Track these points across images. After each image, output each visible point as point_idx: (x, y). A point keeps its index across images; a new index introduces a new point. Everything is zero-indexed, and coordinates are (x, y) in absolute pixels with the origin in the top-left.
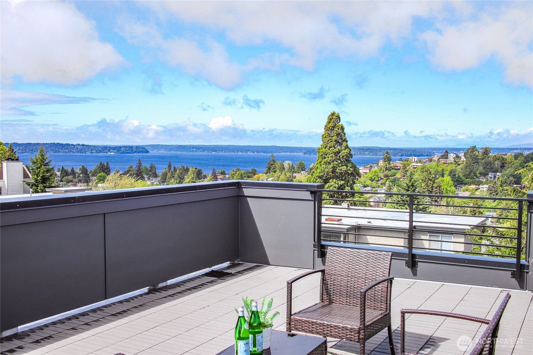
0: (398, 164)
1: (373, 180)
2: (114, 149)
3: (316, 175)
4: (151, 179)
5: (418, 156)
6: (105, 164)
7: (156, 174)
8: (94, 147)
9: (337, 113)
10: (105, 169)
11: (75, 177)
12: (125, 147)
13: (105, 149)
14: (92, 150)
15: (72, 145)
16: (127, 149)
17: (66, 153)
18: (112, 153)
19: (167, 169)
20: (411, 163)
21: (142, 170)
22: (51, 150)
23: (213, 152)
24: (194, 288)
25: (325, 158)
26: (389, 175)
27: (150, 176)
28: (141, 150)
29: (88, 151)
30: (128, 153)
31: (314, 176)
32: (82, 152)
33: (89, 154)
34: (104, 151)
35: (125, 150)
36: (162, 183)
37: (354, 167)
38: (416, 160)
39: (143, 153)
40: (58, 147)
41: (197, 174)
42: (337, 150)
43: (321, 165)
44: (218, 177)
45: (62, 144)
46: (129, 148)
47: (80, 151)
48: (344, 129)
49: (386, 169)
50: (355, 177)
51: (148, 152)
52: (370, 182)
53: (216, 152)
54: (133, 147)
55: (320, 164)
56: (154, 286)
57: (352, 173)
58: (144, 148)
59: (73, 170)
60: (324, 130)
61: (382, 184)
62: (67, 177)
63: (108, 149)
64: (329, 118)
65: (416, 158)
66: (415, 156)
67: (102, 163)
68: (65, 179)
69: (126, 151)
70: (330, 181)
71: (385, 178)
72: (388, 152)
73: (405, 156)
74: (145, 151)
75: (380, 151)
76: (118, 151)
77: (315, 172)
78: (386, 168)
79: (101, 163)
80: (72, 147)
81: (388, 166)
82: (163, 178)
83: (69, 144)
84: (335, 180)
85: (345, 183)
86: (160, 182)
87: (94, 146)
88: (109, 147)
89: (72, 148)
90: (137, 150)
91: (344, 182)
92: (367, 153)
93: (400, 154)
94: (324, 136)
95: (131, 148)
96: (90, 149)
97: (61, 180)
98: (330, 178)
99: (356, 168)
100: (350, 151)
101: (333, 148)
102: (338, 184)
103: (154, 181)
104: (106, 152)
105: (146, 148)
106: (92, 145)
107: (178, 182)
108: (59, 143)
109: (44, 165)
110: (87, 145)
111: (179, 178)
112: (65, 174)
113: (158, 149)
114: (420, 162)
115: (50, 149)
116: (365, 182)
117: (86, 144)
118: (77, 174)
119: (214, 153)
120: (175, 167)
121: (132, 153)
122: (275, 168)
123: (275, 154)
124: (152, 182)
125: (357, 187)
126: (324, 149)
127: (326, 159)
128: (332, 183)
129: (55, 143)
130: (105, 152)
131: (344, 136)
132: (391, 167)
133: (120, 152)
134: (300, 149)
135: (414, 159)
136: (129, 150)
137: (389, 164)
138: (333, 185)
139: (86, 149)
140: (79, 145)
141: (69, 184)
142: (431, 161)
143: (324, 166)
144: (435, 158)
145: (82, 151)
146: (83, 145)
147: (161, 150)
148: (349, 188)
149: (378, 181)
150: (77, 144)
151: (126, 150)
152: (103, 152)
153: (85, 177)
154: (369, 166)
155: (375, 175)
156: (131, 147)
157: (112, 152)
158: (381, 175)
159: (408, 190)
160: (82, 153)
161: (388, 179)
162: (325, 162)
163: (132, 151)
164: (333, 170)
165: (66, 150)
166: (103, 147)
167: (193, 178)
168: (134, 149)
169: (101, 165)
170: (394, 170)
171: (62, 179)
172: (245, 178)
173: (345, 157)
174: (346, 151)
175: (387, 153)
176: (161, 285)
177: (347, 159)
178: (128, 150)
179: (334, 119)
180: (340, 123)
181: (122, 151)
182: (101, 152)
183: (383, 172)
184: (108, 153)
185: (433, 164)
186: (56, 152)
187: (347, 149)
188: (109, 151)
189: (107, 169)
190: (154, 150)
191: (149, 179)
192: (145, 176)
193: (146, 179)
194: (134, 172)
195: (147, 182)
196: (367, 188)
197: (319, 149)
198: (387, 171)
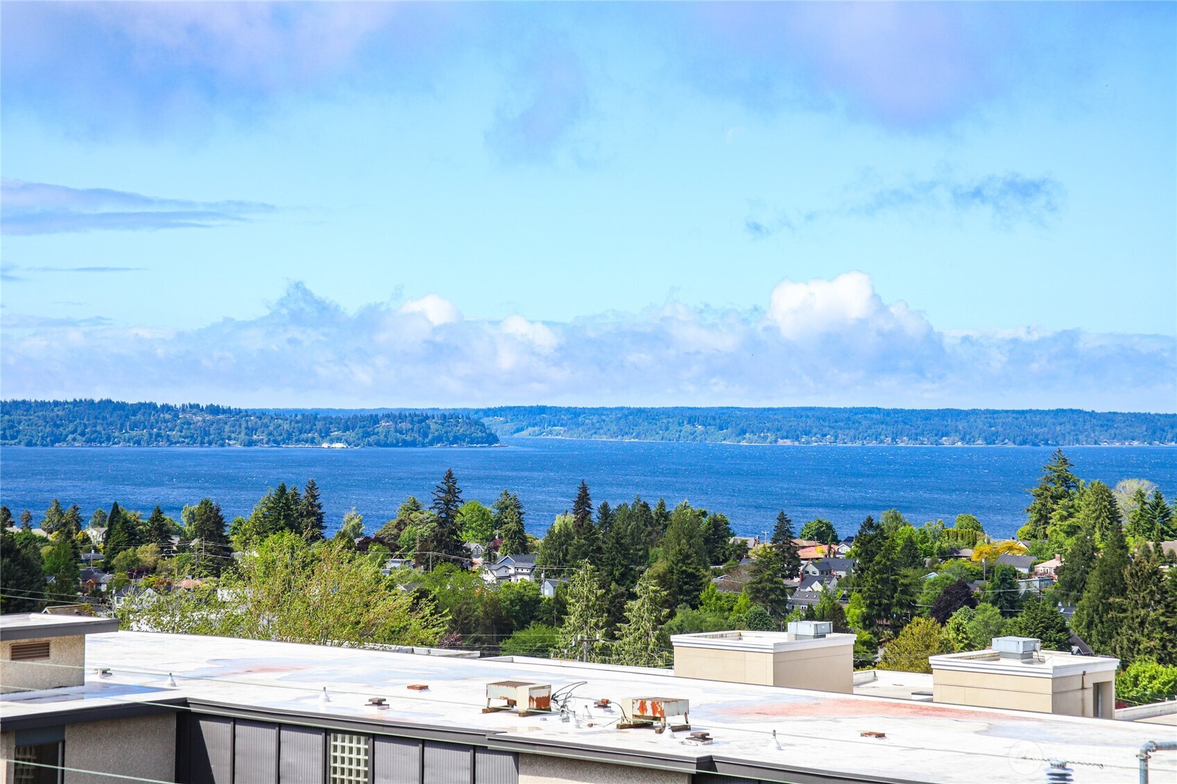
2: (346, 429)
4: (500, 559)
6: (303, 494)
7: (525, 539)
8: (260, 418)
10: (301, 515)
11: (166, 551)
12: (396, 417)
13: (308, 427)
14: (251, 430)
15: (166, 408)
16: (404, 425)
17: (138, 443)
18: (338, 445)
19: (571, 518)
21: (458, 520)
22: (73, 433)
23: (781, 442)
27: (496, 549)
28: (461, 430)
29: (233, 435)
30: (406, 444)
32: (207, 439)
33: (239, 447)
34: (304, 436)
35: (392, 429)
36: (547, 577)
39: (472, 442)
40: (104, 418)
41: (707, 541)
44: (802, 554)
45: (121, 406)
46: (412, 422)
47: (202, 436)
51: (492, 439)
53: (797, 438)
54: (427, 418)
58: (477, 423)
59: (158, 519)
62: (130, 550)
63: (319, 425)
67: (289, 491)
68: (125, 557)
69: (398, 435)
74: (480, 434)
76: (363, 437)
79: (283, 490)
80: (167, 416)
82: (551, 556)
83: (152, 406)
86: (538, 575)
87: (261, 414)
88: (324, 419)
89: (166, 421)
90: (446, 432)
95: (420, 422)
96: (244, 425)
97: (107, 562)
103: (512, 571)
104: (312, 441)
105: (486, 421)
106: (250, 408)
107: (617, 573)
108: (109, 402)
110: (228, 411)
111: (625, 556)
112: (123, 536)
113: (536, 428)
115: (71, 427)
117: (224, 404)
118: (176, 540)
119: (788, 442)
120: (605, 506)
121: (423, 445)
122: (1071, 515)
123: (1067, 447)
124: (502, 573)
129: (92, 402)
130: (307, 442)
133: (372, 439)
136: (412, 429)
139: (227, 428)
140: (194, 410)
141: (141, 582)
145: (207, 433)
146: (214, 410)
147: (551, 432)
150: (187, 403)
151: (396, 431)
152: (298, 441)
153: (210, 551)
156: (420, 419)
157: (339, 440)
160: (210, 443)
163: (425, 435)
165: (139, 432)
166: (299, 417)
167: (688, 557)
168: (433, 426)
169: (281, 497)
171: (110, 557)
172: (928, 560)
178: (407, 431)
181: (382, 437)
182: (289, 438)
184: (319, 443)
186: (94, 440)
188: (325, 434)
189: (310, 514)
190: (519, 430)
191: (490, 558)
192: (473, 545)
193: (479, 561)
194: (425, 530)
195: (485, 577)
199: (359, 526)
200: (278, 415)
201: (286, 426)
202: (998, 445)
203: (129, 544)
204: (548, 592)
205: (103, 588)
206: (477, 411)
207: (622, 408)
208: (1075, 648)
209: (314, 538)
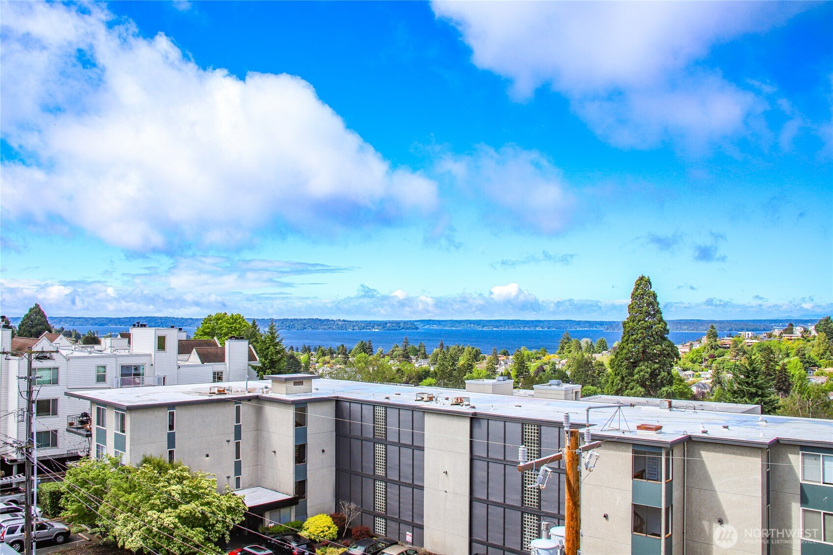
0: (728, 341)
1: (695, 362)
2: (379, 325)
3: (622, 357)
4: (420, 360)
5: (752, 330)
6: (367, 343)
7: (426, 355)
9: (646, 277)
10: (367, 348)
11: (332, 358)
12: (392, 322)
13: (369, 325)
14: (354, 326)
15: (332, 320)
16: (394, 325)
17: (325, 329)
18: (376, 330)
19: (438, 349)
20: (744, 339)
21: (408, 350)
22: (308, 327)
23: (494, 329)
25: (633, 335)
26: (716, 355)
27: (418, 357)
28: (409, 326)
29: (349, 327)
30: (394, 330)
31: (619, 358)
33: (351, 331)
34: (368, 328)
35: (391, 326)
36: (432, 365)
37: (671, 345)
38: (750, 335)
39: (412, 329)
40: (316, 323)
41: (474, 355)
42: (648, 324)
43: (628, 344)
44: (500, 359)
45: (320, 320)
46: (396, 324)
48: (657, 297)
49: (712, 348)
50: (673, 358)
51: (417, 328)
52: (690, 363)
53: (498, 328)
54: (400, 322)
55: (626, 343)
57: (668, 354)
58: (413, 324)
59: (330, 349)
60: (631, 300)
61: (706, 367)
63: (372, 325)
64: (637, 283)
65: (750, 333)
66: (748, 330)
67: (364, 342)
69: (393, 327)
70: (640, 364)
71: (710, 359)
72: (714, 325)
73: (735, 330)
74: (414, 327)
75: (702, 325)
76: (383, 328)
77: (621, 353)
78: (712, 346)
79: (362, 342)
80: (332, 322)
81: (714, 344)
82: (433, 359)
83: (328, 320)
84: (646, 364)
85: (660, 367)
86: (430, 364)
87: (356, 322)
88: (373, 323)
89: (332, 324)
90: (405, 326)
91: (658, 365)
92: (686, 327)
93: (728, 329)
94: (631, 307)
96: (352, 325)
98: (640, 361)
99: (674, 347)
100: (666, 325)
101: (643, 322)
102: (651, 369)
103: (422, 363)
104: (370, 329)
105: (415, 323)
107: (450, 364)
108: (318, 319)
109: (273, 345)
110: (348, 321)
111: (453, 360)
112: (321, 354)
113: (429, 325)
114: (756, 338)
115: (308, 325)
116: (684, 364)
117: (347, 319)
118: (335, 355)
119: (496, 329)
120: (447, 346)
121: (399, 330)
122: (569, 348)
124: (420, 364)
125: (676, 370)
126: (631, 323)
127: (635, 336)
128: (643, 367)
129: (313, 319)
131: (657, 306)
132: (717, 345)
133: (386, 328)
134: (601, 324)
135: (748, 334)
136: (396, 326)
137: (716, 341)
138: (644, 370)
139: (348, 325)
140: (339, 321)
142: (770, 337)
143: (633, 345)
144: (776, 332)
145: (342, 327)
146: (344, 321)
147: (433, 326)
148: (666, 373)
149: (702, 362)
150: (337, 319)
152: (366, 329)
153: (343, 358)
154: (688, 344)
155: (697, 355)
156: (398, 323)
157: (377, 329)
158: (705, 355)
159: (748, 377)
160: (343, 329)
161: (714, 360)
162: (633, 340)
163: (399, 327)
164: (643, 350)
165: (325, 327)
166: (366, 322)
167: (469, 360)
168: (401, 325)
169: (362, 344)
170: (722, 349)
172: (533, 360)
173: (659, 333)
174: (660, 325)
175: (712, 327)
177: (662, 337)
179: (643, 283)
180: (652, 290)
181: (388, 328)
182: (364, 328)
183: (708, 352)
184: (372, 329)
185: (774, 341)
186: (314, 329)
187: (662, 323)
188: (373, 327)
189: (369, 348)
190: (424, 326)
191: (417, 360)
192: (412, 357)
193: (414, 361)
194: (400, 352)
195: (415, 365)
196: (687, 373)
197: (624, 323)
198: (713, 350)
199: (382, 351)
200: (361, 322)
201: (363, 325)
202: (551, 329)
203: (323, 356)
204: (432, 369)
205: (316, 367)
206: (413, 321)
207: (451, 320)
208: (570, 383)
209: (370, 355)
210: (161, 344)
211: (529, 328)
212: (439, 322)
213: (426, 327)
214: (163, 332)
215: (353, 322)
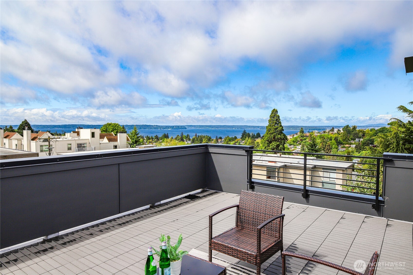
0: (308, 134)
1: (295, 142)
2: (171, 127)
3: (265, 139)
5: (318, 130)
6: (167, 134)
7: (190, 139)
9: (276, 109)
10: (166, 136)
12: (176, 126)
14: (161, 128)
15: (152, 125)
16: (177, 127)
17: (149, 129)
19: (195, 137)
20: (314, 133)
21: (183, 137)
23: (216, 129)
24: (175, 206)
25: (270, 131)
26: (303, 139)
28: (183, 128)
30: (177, 129)
31: (264, 140)
37: (285, 136)
38: (317, 132)
39: (184, 129)
41: (209, 139)
42: (276, 127)
43: (268, 135)
44: (219, 140)
48: (279, 117)
49: (301, 137)
50: (285, 140)
51: (186, 129)
52: (293, 143)
56: (153, 204)
57: (283, 139)
59: (152, 137)
60: (270, 118)
61: (299, 144)
63: (168, 127)
64: (272, 112)
65: (317, 131)
66: (316, 130)
68: (149, 141)
70: (272, 142)
71: (300, 141)
72: (302, 128)
73: (311, 130)
77: (265, 138)
78: (301, 136)
79: (165, 134)
81: (302, 135)
82: (193, 141)
83: (150, 125)
84: (275, 142)
85: (280, 144)
86: (191, 143)
87: (162, 126)
89: (152, 127)
91: (279, 143)
92: (292, 128)
93: (308, 129)
94: (270, 121)
98: (273, 141)
99: (286, 136)
100: (283, 127)
101: (274, 126)
102: (276, 144)
104: (167, 129)
105: (185, 127)
107: (200, 142)
108: (146, 125)
109: (136, 135)
110: (158, 126)
112: (148, 139)
114: (319, 133)
116: (290, 143)
117: (158, 125)
119: (217, 129)
121: (179, 129)
122: (246, 136)
124: (188, 142)
125: (286, 145)
126: (269, 127)
127: (270, 132)
128: (273, 143)
131: (280, 120)
132: (304, 136)
134: (258, 127)
137: (303, 134)
138: (274, 144)
139: (158, 128)
140: (155, 126)
141: (150, 143)
142: (325, 133)
143: (270, 135)
144: (327, 131)
145: (156, 128)
146: (157, 126)
148: (282, 146)
149: (297, 142)
154: (292, 135)
155: (295, 139)
156: (178, 126)
157: (170, 129)
158: (299, 139)
159: (312, 147)
161: (302, 141)
162: (270, 133)
164: (274, 137)
166: (166, 126)
168: (180, 127)
170: (305, 137)
171: (147, 141)
172: (231, 141)
173: (280, 131)
174: (280, 128)
175: (302, 129)
176: (156, 204)
177: (281, 132)
179: (275, 112)
180: (278, 114)
181: (174, 128)
185: (326, 134)
186: (145, 129)
187: (281, 127)
188: (168, 128)
191: (186, 141)
192: (184, 140)
193: (185, 141)
194: (180, 138)
196: (292, 146)
197: (267, 127)
198: (302, 137)
200: (164, 126)
201: (164, 127)
202: (238, 129)
207: (199, 125)
209: (168, 139)
210: (93, 135)
211: (230, 128)
212: (195, 126)
213: (189, 128)
214: (93, 130)
215: (160, 126)
